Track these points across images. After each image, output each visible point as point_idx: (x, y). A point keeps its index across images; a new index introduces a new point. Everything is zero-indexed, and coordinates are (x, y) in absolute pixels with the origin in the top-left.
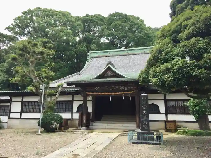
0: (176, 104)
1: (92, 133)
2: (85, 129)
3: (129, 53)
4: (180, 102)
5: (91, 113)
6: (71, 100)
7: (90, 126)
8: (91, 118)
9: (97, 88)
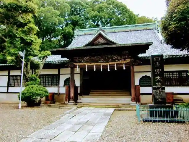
0: (171, 76)
1: (81, 108)
2: (73, 103)
3: (115, 30)
4: (175, 73)
5: (79, 87)
6: (57, 73)
7: (78, 101)
8: (79, 92)
9: (85, 58)
